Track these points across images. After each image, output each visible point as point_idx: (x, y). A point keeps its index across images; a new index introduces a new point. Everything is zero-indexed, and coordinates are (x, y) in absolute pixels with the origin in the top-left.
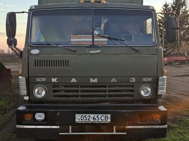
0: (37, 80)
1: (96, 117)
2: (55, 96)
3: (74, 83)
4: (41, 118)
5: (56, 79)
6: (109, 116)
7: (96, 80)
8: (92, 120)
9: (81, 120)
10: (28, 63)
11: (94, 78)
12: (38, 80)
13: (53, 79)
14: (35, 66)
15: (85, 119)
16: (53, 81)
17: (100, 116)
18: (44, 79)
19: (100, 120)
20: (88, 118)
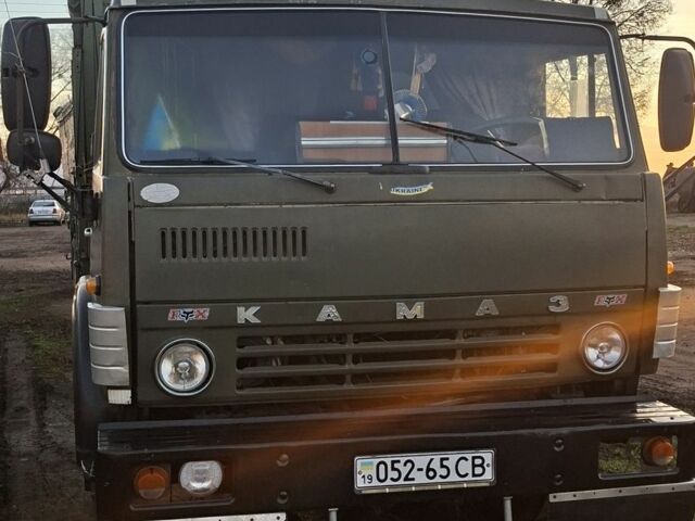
0: (170, 315)
2: (244, 383)
3: (329, 323)
4: (206, 485)
5: (254, 310)
6: (488, 456)
7: (418, 310)
8: (420, 478)
10: (132, 244)
11: (409, 299)
12: (177, 315)
13: (241, 310)
14: (164, 257)
15: (395, 475)
16: (241, 320)
17: (453, 457)
18: (203, 313)
19: (453, 477)
20: (404, 472)
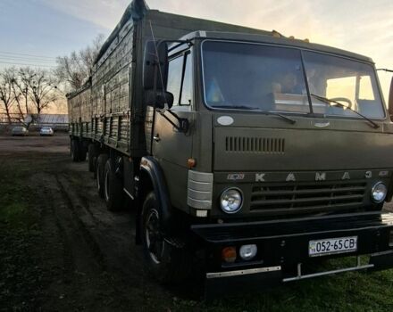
0: (228, 177)
1: (337, 243)
2: (254, 207)
4: (250, 254)
5: (262, 175)
6: (355, 239)
8: (332, 249)
9: (316, 252)
10: (213, 144)
11: (321, 171)
12: (231, 177)
13: (257, 175)
14: (227, 149)
15: (323, 248)
18: (241, 176)
19: (343, 248)
20: (327, 246)
